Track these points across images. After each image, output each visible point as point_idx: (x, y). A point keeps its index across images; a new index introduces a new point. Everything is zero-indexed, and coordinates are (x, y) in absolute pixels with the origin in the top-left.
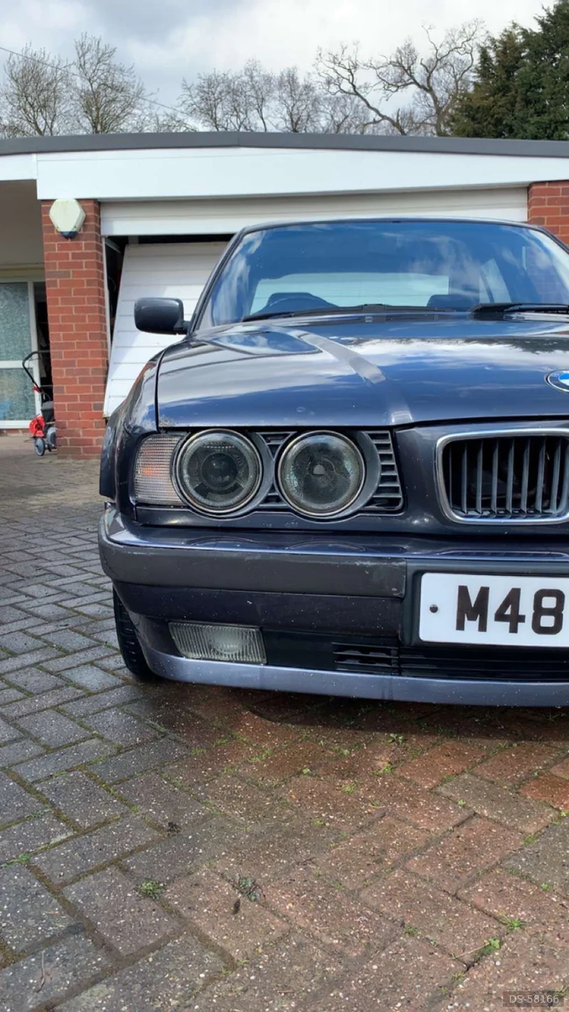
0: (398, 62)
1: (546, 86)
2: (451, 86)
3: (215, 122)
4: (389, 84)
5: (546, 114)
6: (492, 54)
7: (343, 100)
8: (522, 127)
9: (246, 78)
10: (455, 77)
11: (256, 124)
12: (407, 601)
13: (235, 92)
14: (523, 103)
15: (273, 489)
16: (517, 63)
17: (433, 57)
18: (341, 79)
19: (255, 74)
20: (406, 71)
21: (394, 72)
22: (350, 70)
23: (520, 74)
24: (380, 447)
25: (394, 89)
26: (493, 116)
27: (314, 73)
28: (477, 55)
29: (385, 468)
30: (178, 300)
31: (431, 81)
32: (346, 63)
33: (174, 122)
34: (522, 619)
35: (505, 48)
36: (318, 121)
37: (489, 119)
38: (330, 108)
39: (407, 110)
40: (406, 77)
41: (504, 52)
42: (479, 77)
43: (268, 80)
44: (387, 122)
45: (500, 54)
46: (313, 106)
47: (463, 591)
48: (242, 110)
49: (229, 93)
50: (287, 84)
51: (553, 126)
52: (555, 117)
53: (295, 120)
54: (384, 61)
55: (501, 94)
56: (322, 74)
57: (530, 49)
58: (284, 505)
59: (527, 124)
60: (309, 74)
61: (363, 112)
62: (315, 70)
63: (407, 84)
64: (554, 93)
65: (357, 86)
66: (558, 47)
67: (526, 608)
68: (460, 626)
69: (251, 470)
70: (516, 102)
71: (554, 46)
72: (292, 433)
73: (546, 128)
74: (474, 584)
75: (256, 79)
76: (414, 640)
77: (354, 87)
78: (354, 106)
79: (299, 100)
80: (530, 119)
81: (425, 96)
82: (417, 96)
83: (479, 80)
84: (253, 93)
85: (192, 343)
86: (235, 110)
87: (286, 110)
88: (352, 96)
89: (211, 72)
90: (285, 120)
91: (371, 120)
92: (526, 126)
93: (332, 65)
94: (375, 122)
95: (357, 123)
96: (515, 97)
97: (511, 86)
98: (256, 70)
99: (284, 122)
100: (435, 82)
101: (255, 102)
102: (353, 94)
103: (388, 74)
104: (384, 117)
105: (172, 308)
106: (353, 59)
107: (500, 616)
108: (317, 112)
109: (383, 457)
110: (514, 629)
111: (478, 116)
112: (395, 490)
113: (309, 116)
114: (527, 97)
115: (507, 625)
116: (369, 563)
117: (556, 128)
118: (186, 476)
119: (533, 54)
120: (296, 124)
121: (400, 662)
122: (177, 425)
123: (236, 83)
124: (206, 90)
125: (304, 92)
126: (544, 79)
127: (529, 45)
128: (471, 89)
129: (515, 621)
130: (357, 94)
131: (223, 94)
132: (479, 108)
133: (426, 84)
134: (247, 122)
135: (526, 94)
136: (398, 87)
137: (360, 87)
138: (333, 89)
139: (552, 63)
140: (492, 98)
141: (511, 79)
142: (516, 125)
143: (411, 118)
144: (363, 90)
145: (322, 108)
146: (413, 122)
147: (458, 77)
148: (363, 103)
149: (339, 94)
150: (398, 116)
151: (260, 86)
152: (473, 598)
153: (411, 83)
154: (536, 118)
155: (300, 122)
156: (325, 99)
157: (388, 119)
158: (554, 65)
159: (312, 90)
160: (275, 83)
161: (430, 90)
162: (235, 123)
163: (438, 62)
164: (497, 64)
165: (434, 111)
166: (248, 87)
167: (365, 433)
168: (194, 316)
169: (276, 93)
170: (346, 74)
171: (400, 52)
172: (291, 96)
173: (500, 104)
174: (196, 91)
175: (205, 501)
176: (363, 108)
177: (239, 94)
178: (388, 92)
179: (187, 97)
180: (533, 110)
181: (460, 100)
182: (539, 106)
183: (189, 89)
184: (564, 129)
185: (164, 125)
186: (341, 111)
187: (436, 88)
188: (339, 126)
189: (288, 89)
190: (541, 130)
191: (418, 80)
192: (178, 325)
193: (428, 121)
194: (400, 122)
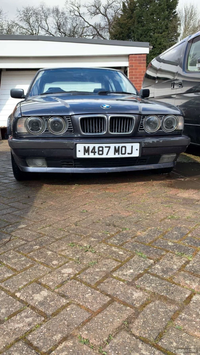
0: (95, 5)
1: (145, 17)
2: (114, 15)
3: (30, 25)
4: (92, 13)
5: (145, 27)
6: (126, 4)
7: (76, 18)
8: (137, 31)
9: (40, 9)
10: (115, 11)
11: (45, 26)
12: (74, 149)
13: (36, 14)
14: (137, 22)
15: (47, 129)
16: (135, 8)
17: (107, 4)
18: (75, 11)
19: (43, 7)
20: (98, 9)
21: (93, 9)
22: (78, 7)
23: (136, 12)
24: (68, 119)
25: (94, 15)
26: (127, 27)
27: (65, 8)
28: (122, 5)
29: (69, 124)
30: (22, 89)
31: (106, 12)
32: (76, 5)
33: (14, 24)
34: (96, 152)
35: (131, 3)
36: (67, 25)
37: (126, 27)
38: (71, 21)
39: (98, 23)
40: (98, 11)
41: (130, 4)
42: (122, 12)
43: (49, 10)
44: (92, 27)
45: (129, 5)
46: (65, 20)
47: (85, 147)
48: (39, 20)
49: (34, 14)
50: (55, 11)
51: (147, 31)
52: (148, 27)
53: (59, 25)
54: (90, 5)
55: (130, 19)
56: (68, 9)
57: (139, 4)
58: (49, 132)
59: (139, 30)
60: (63, 8)
61: (83, 23)
62: (65, 7)
63: (98, 14)
64: (147, 20)
65: (81, 13)
66: (148, 3)
67: (97, 150)
68: (84, 154)
69: (42, 125)
70: (135, 22)
71: (147, 3)
72: (50, 117)
73: (145, 31)
74: (87, 146)
75: (44, 9)
76: (76, 158)
77: (79, 13)
78: (80, 20)
79: (60, 18)
80: (139, 28)
81: (105, 18)
82: (101, 18)
83: (122, 13)
84: (43, 14)
85: (27, 100)
86: (37, 20)
87: (55, 21)
88: (79, 17)
89: (27, 6)
90: (55, 25)
91: (86, 26)
92: (138, 30)
93: (71, 5)
94: (87, 27)
95: (81, 27)
96: (134, 20)
97: (133, 16)
98: (44, 6)
99: (55, 26)
100: (108, 13)
101: (44, 18)
102: (79, 16)
103: (91, 9)
104: (90, 25)
105: (21, 92)
106: (79, 3)
107: (92, 152)
108: (67, 22)
109: (69, 122)
110: (94, 154)
111: (122, 26)
112: (72, 128)
113: (64, 23)
114: (139, 20)
116: (66, 142)
117: (148, 31)
118: (28, 126)
119: (140, 5)
120: (59, 26)
121: (75, 164)
122: (26, 116)
123: (37, 10)
124: (26, 12)
125: (62, 15)
126: (144, 14)
127: (139, 2)
128: (120, 17)
129: (95, 153)
130: (81, 16)
131: (32, 14)
132: (122, 24)
133: (105, 14)
134: (41, 25)
135: (138, 19)
136: (95, 14)
137: (82, 14)
138: (72, 14)
139: (146, 9)
140: (127, 20)
141: (133, 14)
142: (135, 30)
143: (100, 26)
144: (83, 15)
145: (68, 21)
146: (100, 27)
147: (116, 11)
148: (83, 20)
149: (74, 16)
150: (95, 25)
151: (46, 12)
152: (87, 148)
153: (100, 13)
154: (141, 28)
155: (60, 26)
156: (69, 18)
157: (92, 26)
158: (147, 9)
159: (65, 14)
160: (51, 11)
161: (106, 16)
162: (37, 25)
163: (109, 6)
164: (128, 8)
165: (108, 24)
166: (42, 12)
167: (65, 117)
168: (27, 94)
169: (52, 15)
170: (76, 9)
171: (95, 2)
172: (57, 16)
173: (129, 22)
174: (22, 13)
175: (33, 132)
176: (83, 21)
177: (38, 14)
178: (92, 16)
179: (19, 15)
180: (140, 25)
181: (116, 20)
182: (142, 24)
183: (19, 12)
184: (150, 32)
185: (11, 25)
186: (75, 22)
187: (108, 15)
188: (75, 28)
189: (56, 14)
190: (143, 32)
191: (102, 12)
192: (23, 96)
193: (106, 27)
194: (96, 27)
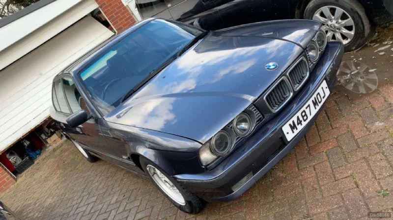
15: (236, 137)
24: (252, 109)
29: (256, 113)
34: (301, 121)
47: (290, 125)
58: (241, 138)
67: (301, 119)
68: (293, 132)
69: (227, 136)
74: (290, 122)
76: (288, 142)
107: (298, 124)
112: (260, 116)
115: (300, 125)
118: (216, 150)
122: (208, 140)
152: (292, 124)
167: (248, 109)
